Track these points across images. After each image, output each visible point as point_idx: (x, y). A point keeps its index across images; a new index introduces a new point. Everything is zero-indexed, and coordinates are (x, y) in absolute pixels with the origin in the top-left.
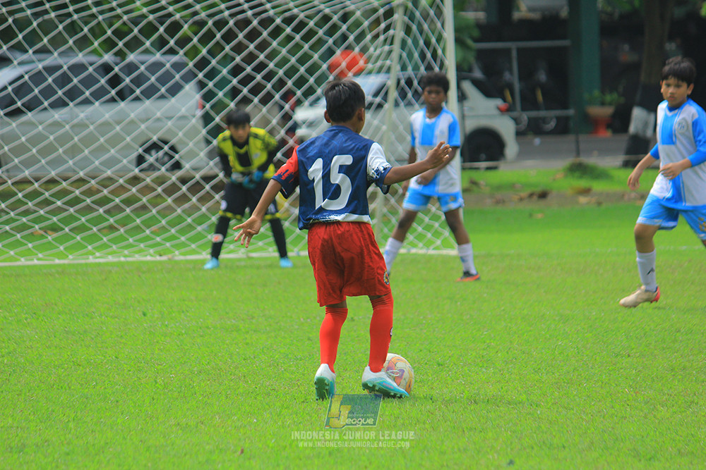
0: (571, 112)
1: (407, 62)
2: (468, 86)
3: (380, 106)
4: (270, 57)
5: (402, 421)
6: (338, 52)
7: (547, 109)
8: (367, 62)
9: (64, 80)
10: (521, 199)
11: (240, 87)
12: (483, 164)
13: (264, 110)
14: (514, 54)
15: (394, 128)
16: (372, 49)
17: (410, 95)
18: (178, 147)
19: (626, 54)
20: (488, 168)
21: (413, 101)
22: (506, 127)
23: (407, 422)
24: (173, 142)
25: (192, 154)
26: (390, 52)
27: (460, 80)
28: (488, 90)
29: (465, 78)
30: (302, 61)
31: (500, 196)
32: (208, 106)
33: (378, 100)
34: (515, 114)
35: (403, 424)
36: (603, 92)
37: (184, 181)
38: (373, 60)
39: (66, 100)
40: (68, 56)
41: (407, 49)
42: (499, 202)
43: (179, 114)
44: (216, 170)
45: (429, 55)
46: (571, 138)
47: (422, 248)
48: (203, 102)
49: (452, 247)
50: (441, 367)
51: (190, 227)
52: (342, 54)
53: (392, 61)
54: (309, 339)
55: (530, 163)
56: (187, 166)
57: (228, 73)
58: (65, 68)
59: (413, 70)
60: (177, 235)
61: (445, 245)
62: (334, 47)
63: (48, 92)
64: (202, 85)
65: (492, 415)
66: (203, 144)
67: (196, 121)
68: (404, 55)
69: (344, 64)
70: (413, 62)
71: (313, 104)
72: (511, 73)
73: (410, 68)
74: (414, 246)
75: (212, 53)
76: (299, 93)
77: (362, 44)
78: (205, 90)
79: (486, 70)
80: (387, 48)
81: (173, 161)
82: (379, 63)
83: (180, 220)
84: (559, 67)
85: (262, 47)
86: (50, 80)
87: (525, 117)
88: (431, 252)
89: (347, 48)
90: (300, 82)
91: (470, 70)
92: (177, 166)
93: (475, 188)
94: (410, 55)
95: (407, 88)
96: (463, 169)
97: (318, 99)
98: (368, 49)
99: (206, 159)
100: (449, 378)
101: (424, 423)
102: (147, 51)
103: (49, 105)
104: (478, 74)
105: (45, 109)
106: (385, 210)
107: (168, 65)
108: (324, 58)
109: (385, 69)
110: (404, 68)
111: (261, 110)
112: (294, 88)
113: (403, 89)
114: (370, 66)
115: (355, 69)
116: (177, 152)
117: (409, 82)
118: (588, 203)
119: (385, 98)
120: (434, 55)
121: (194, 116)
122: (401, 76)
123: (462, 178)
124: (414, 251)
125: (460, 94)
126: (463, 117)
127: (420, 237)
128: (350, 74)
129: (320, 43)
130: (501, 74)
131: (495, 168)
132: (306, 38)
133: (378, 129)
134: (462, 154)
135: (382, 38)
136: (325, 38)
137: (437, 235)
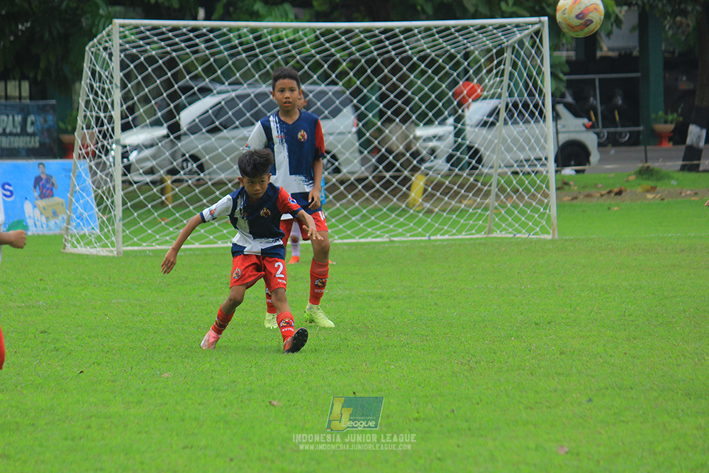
0: (641, 128)
1: (514, 90)
2: (560, 108)
3: (493, 124)
4: (409, 87)
6: (461, 83)
7: (623, 126)
8: (482, 90)
9: (252, 105)
10: (602, 195)
11: (385, 110)
12: (572, 169)
13: (404, 127)
14: (597, 83)
15: (504, 141)
16: (487, 81)
17: (516, 115)
18: (339, 156)
19: (684, 83)
21: (518, 120)
22: (590, 140)
24: (334, 151)
25: (348, 162)
27: (554, 103)
28: (576, 112)
29: (559, 103)
30: (433, 90)
32: (360, 124)
33: (491, 119)
34: (597, 130)
36: (666, 113)
37: (342, 182)
38: (487, 88)
39: (253, 120)
40: (256, 87)
41: (514, 80)
43: (339, 131)
44: (367, 174)
45: (531, 85)
46: (641, 148)
47: (525, 234)
48: (356, 121)
49: (548, 233)
50: (537, 326)
51: (346, 218)
52: (463, 84)
53: (502, 89)
55: (609, 166)
56: (344, 170)
57: (376, 99)
58: (252, 96)
59: (518, 96)
60: (337, 223)
61: (543, 231)
62: (458, 79)
63: (239, 114)
64: (356, 108)
66: (357, 154)
67: (352, 137)
68: (512, 84)
69: (465, 92)
70: (519, 90)
71: (442, 123)
72: (595, 99)
73: (516, 95)
74: (520, 232)
75: (364, 84)
76: (431, 114)
77: (479, 76)
78: (359, 112)
79: (575, 96)
80: (498, 79)
81: (333, 167)
82: (492, 91)
83: (338, 212)
84: (633, 93)
85: (402, 79)
86: (241, 105)
87: (605, 132)
88: (532, 236)
89: (468, 80)
90: (432, 106)
91: (563, 96)
92: (337, 170)
93: (566, 187)
94: (516, 85)
95: (514, 110)
96: (557, 171)
97: (445, 119)
98: (484, 80)
99: (359, 165)
102: (314, 83)
103: (240, 124)
104: (569, 99)
105: (237, 127)
106: (496, 205)
107: (330, 93)
108: (451, 87)
110: (511, 95)
111: (401, 128)
112: (427, 111)
113: (510, 110)
114: (485, 93)
115: (474, 96)
116: (336, 160)
118: (654, 198)
119: (497, 118)
120: (535, 85)
121: (350, 132)
122: (509, 101)
124: (518, 236)
125: (555, 114)
126: (557, 132)
127: (523, 225)
128: (470, 100)
129: (448, 75)
130: (587, 99)
131: (583, 171)
132: (436, 72)
133: (491, 141)
134: (556, 161)
135: (495, 71)
136: (451, 71)
137: (536, 223)
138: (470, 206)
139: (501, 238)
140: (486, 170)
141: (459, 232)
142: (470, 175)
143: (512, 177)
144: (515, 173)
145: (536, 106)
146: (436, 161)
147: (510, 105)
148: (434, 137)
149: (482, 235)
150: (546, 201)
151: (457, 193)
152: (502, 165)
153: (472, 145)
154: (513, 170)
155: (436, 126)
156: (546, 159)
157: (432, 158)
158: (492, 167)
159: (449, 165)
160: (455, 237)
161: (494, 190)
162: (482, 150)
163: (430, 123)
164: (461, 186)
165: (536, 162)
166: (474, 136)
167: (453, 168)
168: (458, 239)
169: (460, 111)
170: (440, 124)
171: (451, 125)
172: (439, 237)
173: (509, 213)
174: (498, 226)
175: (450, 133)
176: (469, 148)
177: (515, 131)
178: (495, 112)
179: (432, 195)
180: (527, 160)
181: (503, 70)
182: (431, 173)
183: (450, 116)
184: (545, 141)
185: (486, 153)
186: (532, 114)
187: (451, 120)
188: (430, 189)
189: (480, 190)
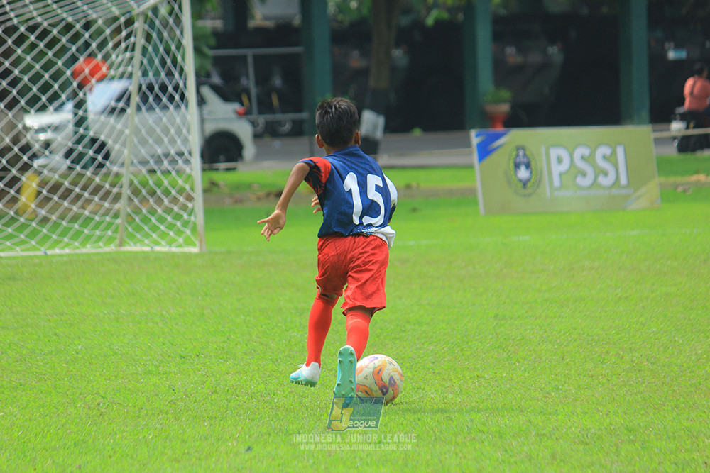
0: (305, 115)
1: (148, 68)
2: (206, 91)
3: (123, 111)
4: (15, 64)
5: (145, 412)
6: (81, 59)
7: (283, 112)
8: (109, 68)
10: (259, 199)
12: (223, 165)
14: (250, 60)
15: (136, 131)
16: (114, 56)
17: (151, 99)
19: (356, 60)
20: (228, 169)
21: (154, 105)
22: (244, 130)
23: (150, 412)
26: (131, 58)
27: (199, 84)
28: (226, 94)
29: (204, 84)
30: (46, 67)
31: (239, 195)
33: (121, 105)
34: (253, 117)
35: (147, 415)
38: (115, 66)
41: (147, 55)
42: (238, 201)
45: (169, 62)
46: (305, 139)
47: (165, 247)
49: (194, 245)
50: (183, 359)
52: (84, 61)
53: (133, 67)
54: (56, 334)
55: (267, 164)
59: (154, 76)
61: (188, 242)
62: (77, 55)
65: (232, 404)
68: (145, 61)
69: (87, 71)
70: (154, 68)
72: (247, 75)
73: (151, 74)
74: (158, 244)
76: (44, 99)
77: (104, 51)
79: (224, 76)
80: (128, 55)
82: (121, 70)
84: (294, 72)
85: (7, 54)
87: (262, 120)
88: (174, 249)
89: (89, 55)
90: (45, 88)
91: (208, 75)
93: (215, 189)
94: (151, 62)
95: (148, 93)
96: (204, 170)
97: (63, 104)
98: (111, 56)
100: (190, 370)
101: (167, 413)
104: (216, 79)
106: (129, 210)
108: (68, 64)
109: (126, 75)
110: (145, 74)
111: (7, 115)
112: (39, 94)
113: (144, 93)
114: (112, 72)
115: (98, 75)
117: (150, 87)
119: (128, 103)
120: (174, 62)
122: (142, 82)
123: (203, 178)
124: (157, 249)
125: (200, 99)
126: (202, 121)
127: (163, 235)
128: (93, 81)
129: (64, 50)
130: (237, 79)
131: (233, 169)
132: (50, 45)
133: (121, 132)
134: (203, 156)
135: (123, 45)
136: (68, 45)
137: (179, 232)
138: (95, 213)
139: (137, 253)
140: (115, 169)
141: (83, 244)
142: (95, 174)
143: (148, 177)
144: (152, 172)
145: (176, 88)
146: (52, 156)
147: (144, 87)
148: (49, 127)
149: (111, 248)
150: (190, 205)
151: (79, 197)
152: (135, 161)
153: (97, 136)
154: (148, 167)
155: (51, 114)
156: (190, 154)
157: (47, 153)
158: (122, 165)
159: (68, 162)
160: (78, 251)
161: (126, 192)
162: (110, 142)
163: (43, 108)
164: (84, 188)
165: (177, 158)
166: (99, 125)
167: (74, 165)
168: (82, 254)
169: (81, 94)
170: (56, 110)
171: (69, 112)
172: (57, 251)
173: (146, 220)
174: (132, 237)
175: (69, 121)
176: (94, 141)
177: (151, 118)
178: (124, 96)
179: (48, 199)
180: (167, 155)
181: (134, 44)
182: (45, 172)
183: (68, 99)
184: (188, 131)
185: (114, 146)
186: (171, 99)
187: (70, 106)
188: (44, 192)
189: (108, 193)
